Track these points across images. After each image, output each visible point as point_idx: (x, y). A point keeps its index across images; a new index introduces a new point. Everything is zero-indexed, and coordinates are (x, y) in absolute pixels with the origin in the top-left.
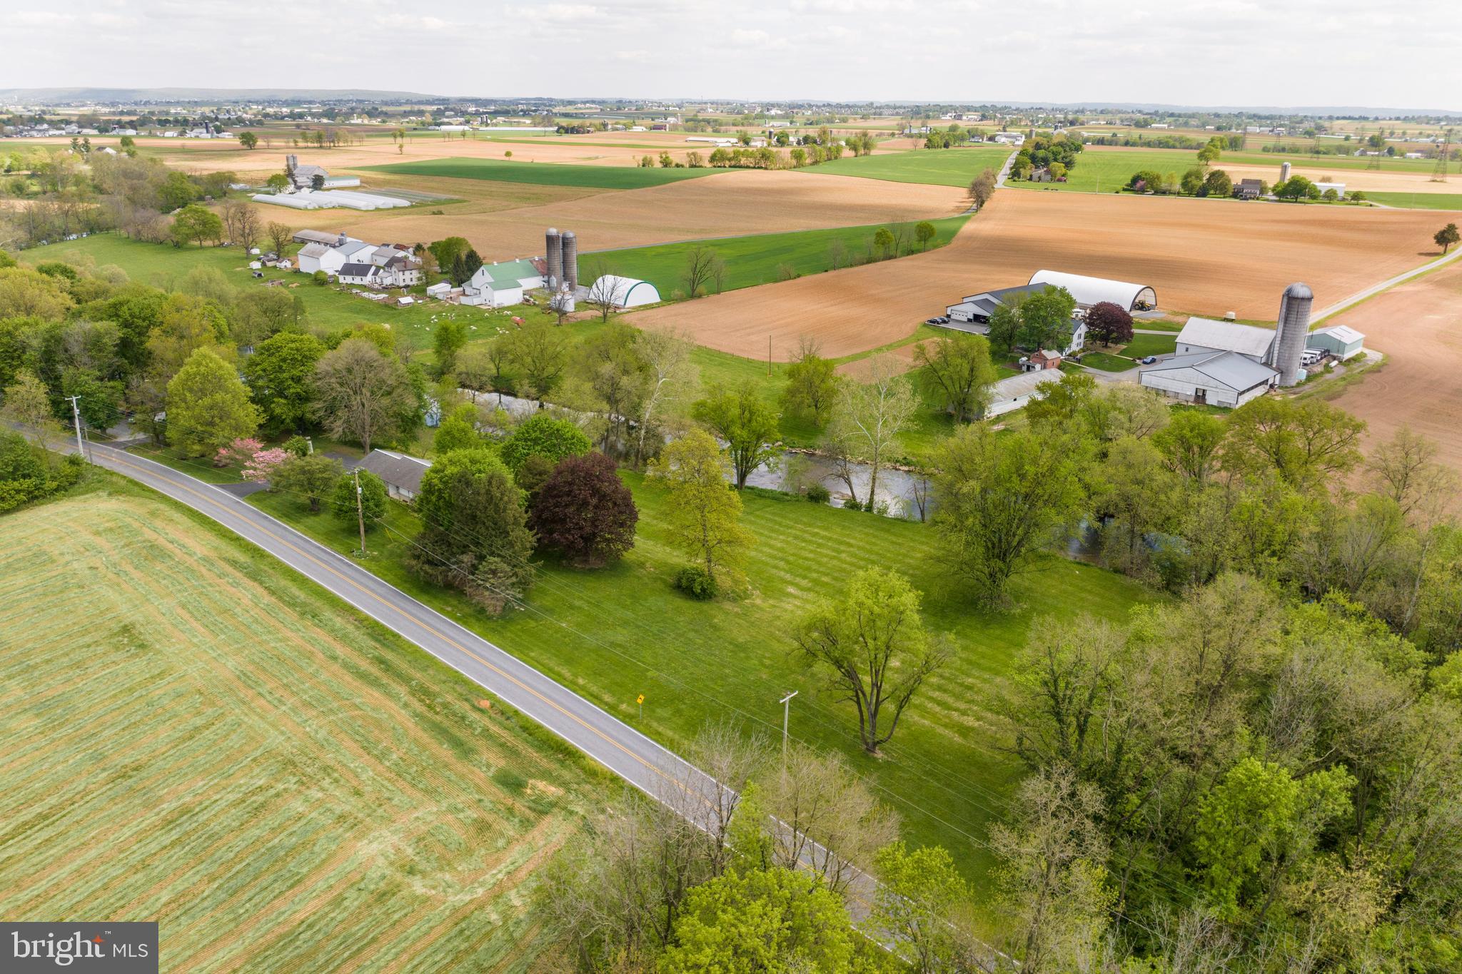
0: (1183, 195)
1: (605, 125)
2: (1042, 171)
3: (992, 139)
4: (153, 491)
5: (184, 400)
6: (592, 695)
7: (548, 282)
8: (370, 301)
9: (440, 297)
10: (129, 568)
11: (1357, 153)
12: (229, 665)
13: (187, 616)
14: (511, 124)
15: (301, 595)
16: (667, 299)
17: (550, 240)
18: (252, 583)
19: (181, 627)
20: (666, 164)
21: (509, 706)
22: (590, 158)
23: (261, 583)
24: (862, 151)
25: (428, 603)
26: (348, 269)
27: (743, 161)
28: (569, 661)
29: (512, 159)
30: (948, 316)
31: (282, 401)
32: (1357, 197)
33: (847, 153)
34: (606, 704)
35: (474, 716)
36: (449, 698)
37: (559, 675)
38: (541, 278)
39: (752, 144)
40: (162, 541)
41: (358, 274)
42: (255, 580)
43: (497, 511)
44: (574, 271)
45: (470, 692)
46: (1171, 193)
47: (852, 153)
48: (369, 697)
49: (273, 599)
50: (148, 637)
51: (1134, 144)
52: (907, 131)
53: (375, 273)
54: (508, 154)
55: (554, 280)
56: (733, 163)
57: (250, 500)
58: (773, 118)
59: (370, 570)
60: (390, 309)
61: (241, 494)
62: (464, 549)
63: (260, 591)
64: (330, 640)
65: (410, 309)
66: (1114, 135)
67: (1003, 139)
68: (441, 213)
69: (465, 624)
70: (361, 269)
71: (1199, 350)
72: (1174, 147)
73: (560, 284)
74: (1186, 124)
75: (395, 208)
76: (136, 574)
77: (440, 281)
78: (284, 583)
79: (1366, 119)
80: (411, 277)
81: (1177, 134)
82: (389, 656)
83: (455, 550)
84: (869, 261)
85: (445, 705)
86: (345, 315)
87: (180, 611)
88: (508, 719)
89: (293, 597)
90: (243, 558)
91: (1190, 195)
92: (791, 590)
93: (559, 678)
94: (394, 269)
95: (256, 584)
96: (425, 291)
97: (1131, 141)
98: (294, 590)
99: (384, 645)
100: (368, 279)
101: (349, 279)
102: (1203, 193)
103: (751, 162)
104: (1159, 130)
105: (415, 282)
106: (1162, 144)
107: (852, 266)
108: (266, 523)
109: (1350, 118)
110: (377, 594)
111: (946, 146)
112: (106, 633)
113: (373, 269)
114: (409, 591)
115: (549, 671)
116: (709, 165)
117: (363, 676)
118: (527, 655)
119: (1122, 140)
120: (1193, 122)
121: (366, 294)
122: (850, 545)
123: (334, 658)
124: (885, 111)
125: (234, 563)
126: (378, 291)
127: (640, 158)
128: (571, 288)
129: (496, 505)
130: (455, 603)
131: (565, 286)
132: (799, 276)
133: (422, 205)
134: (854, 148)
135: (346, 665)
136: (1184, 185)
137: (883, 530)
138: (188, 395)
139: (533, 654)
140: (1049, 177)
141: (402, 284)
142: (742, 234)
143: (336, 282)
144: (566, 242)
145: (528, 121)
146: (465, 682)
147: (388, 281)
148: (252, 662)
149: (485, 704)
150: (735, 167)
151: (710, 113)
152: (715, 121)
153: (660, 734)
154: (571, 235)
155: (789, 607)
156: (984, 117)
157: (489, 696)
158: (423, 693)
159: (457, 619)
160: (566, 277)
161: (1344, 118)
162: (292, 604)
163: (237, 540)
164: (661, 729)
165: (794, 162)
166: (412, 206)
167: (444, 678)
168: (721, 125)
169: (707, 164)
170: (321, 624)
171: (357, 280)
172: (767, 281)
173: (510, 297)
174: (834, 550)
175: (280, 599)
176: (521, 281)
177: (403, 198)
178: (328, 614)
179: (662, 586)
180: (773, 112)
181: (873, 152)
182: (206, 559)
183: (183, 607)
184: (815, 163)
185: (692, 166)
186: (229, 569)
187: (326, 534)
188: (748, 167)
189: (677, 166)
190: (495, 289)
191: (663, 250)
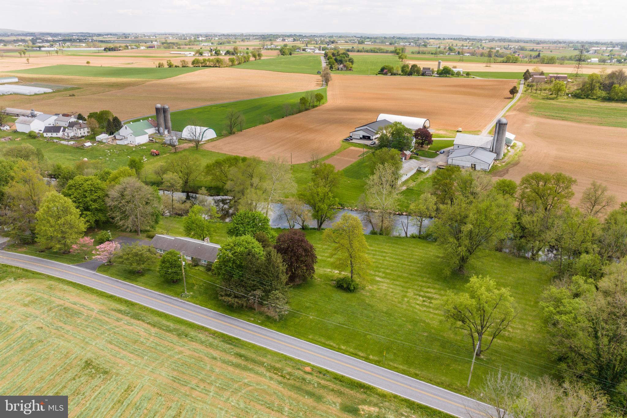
0: (402, 75)
1: (127, 47)
2: (342, 66)
3: (304, 50)
4: (40, 274)
5: (49, 222)
6: (353, 354)
7: (158, 130)
8: (67, 146)
9: (104, 141)
10: (61, 324)
11: (447, 54)
12: (163, 374)
13: (117, 349)
14: (76, 47)
15: (172, 325)
16: (220, 135)
17: (158, 110)
18: (138, 322)
19: (118, 356)
20: (170, 66)
21: (321, 368)
22: (129, 64)
23: (143, 321)
24: (258, 58)
25: (239, 317)
26: (48, 129)
27: (208, 63)
28: (330, 338)
29: (90, 65)
30: (351, 137)
31: (88, 213)
32: (468, 74)
33: (252, 59)
34: (363, 357)
35: (308, 377)
36: (289, 370)
37: (331, 346)
38: (154, 128)
39: (204, 55)
40: (68, 305)
41: (54, 132)
42: (139, 320)
43: (274, 268)
44: (170, 124)
45: (298, 364)
46: (397, 74)
47: (254, 59)
48: (248, 377)
49: (156, 329)
50: (104, 366)
51: (361, 52)
52: (265, 47)
53: (64, 131)
54: (88, 63)
55: (162, 130)
56: (203, 65)
57: (99, 271)
58: (202, 41)
59: (197, 304)
60: (80, 149)
61: (94, 269)
62: (254, 288)
63: (146, 325)
64: (204, 348)
65: (92, 149)
66: (353, 48)
67: (309, 50)
68: (73, 95)
69: (266, 326)
70: (56, 129)
71: (464, 147)
72: (377, 52)
73: (164, 131)
74: (375, 42)
75: (45, 93)
76: (68, 327)
77: (101, 133)
78: (156, 319)
79: (440, 39)
80: (84, 132)
81: (378, 47)
82: (243, 352)
83: (249, 289)
84: (300, 112)
85: (290, 374)
86: (57, 154)
87: (110, 346)
88: (324, 375)
89: (168, 327)
90: (123, 308)
91: (405, 75)
92: (378, 279)
93: (331, 347)
94: (74, 128)
95: (140, 322)
96: (94, 138)
97: (360, 50)
98: (164, 322)
99: (235, 346)
100: (60, 134)
101: (49, 135)
102: (410, 74)
103: (211, 64)
104: (368, 45)
105: (86, 134)
106: (372, 51)
107: (293, 114)
108: (120, 285)
109: (434, 39)
110: (209, 316)
111: (291, 54)
112: (79, 368)
113: (62, 128)
114: (224, 312)
115: (324, 345)
116: (192, 66)
117: (237, 366)
118: (308, 338)
119: (356, 50)
120: (377, 41)
121: (62, 142)
122: (387, 253)
123: (215, 358)
124: (251, 38)
125: (120, 311)
126: (68, 140)
127: (157, 63)
128: (169, 132)
129: (273, 265)
130: (252, 315)
131: (166, 132)
132: (273, 121)
133: (58, 91)
134: (254, 56)
135: (224, 362)
136: (403, 71)
137: (394, 243)
138: (50, 219)
139: (310, 337)
140: (345, 68)
141: (80, 136)
142: (232, 101)
143: (42, 136)
144: (165, 111)
145: (84, 45)
146: (291, 359)
147: (72, 134)
148: (173, 369)
149: (308, 369)
150: (204, 66)
151: (170, 39)
152: (177, 43)
153: (397, 368)
154: (167, 107)
155: (384, 288)
156: (294, 40)
157: (308, 365)
158: (272, 369)
159: (261, 324)
160: (166, 127)
161: (432, 39)
162: (170, 331)
163: (111, 297)
164: (395, 365)
165: (230, 63)
166: (54, 92)
167: (278, 359)
168: (180, 45)
169: (190, 65)
170: (193, 339)
171: (54, 135)
172: (260, 123)
173: (143, 139)
174: (382, 256)
175: (160, 328)
176: (147, 131)
177: (46, 87)
178: (193, 333)
179: (331, 288)
180: (200, 39)
181: (262, 58)
182: (101, 311)
183: (110, 343)
184: (239, 64)
185: (183, 67)
186: (120, 316)
187: (156, 286)
188: (210, 67)
189: (176, 66)
190: (136, 136)
191: (200, 110)
